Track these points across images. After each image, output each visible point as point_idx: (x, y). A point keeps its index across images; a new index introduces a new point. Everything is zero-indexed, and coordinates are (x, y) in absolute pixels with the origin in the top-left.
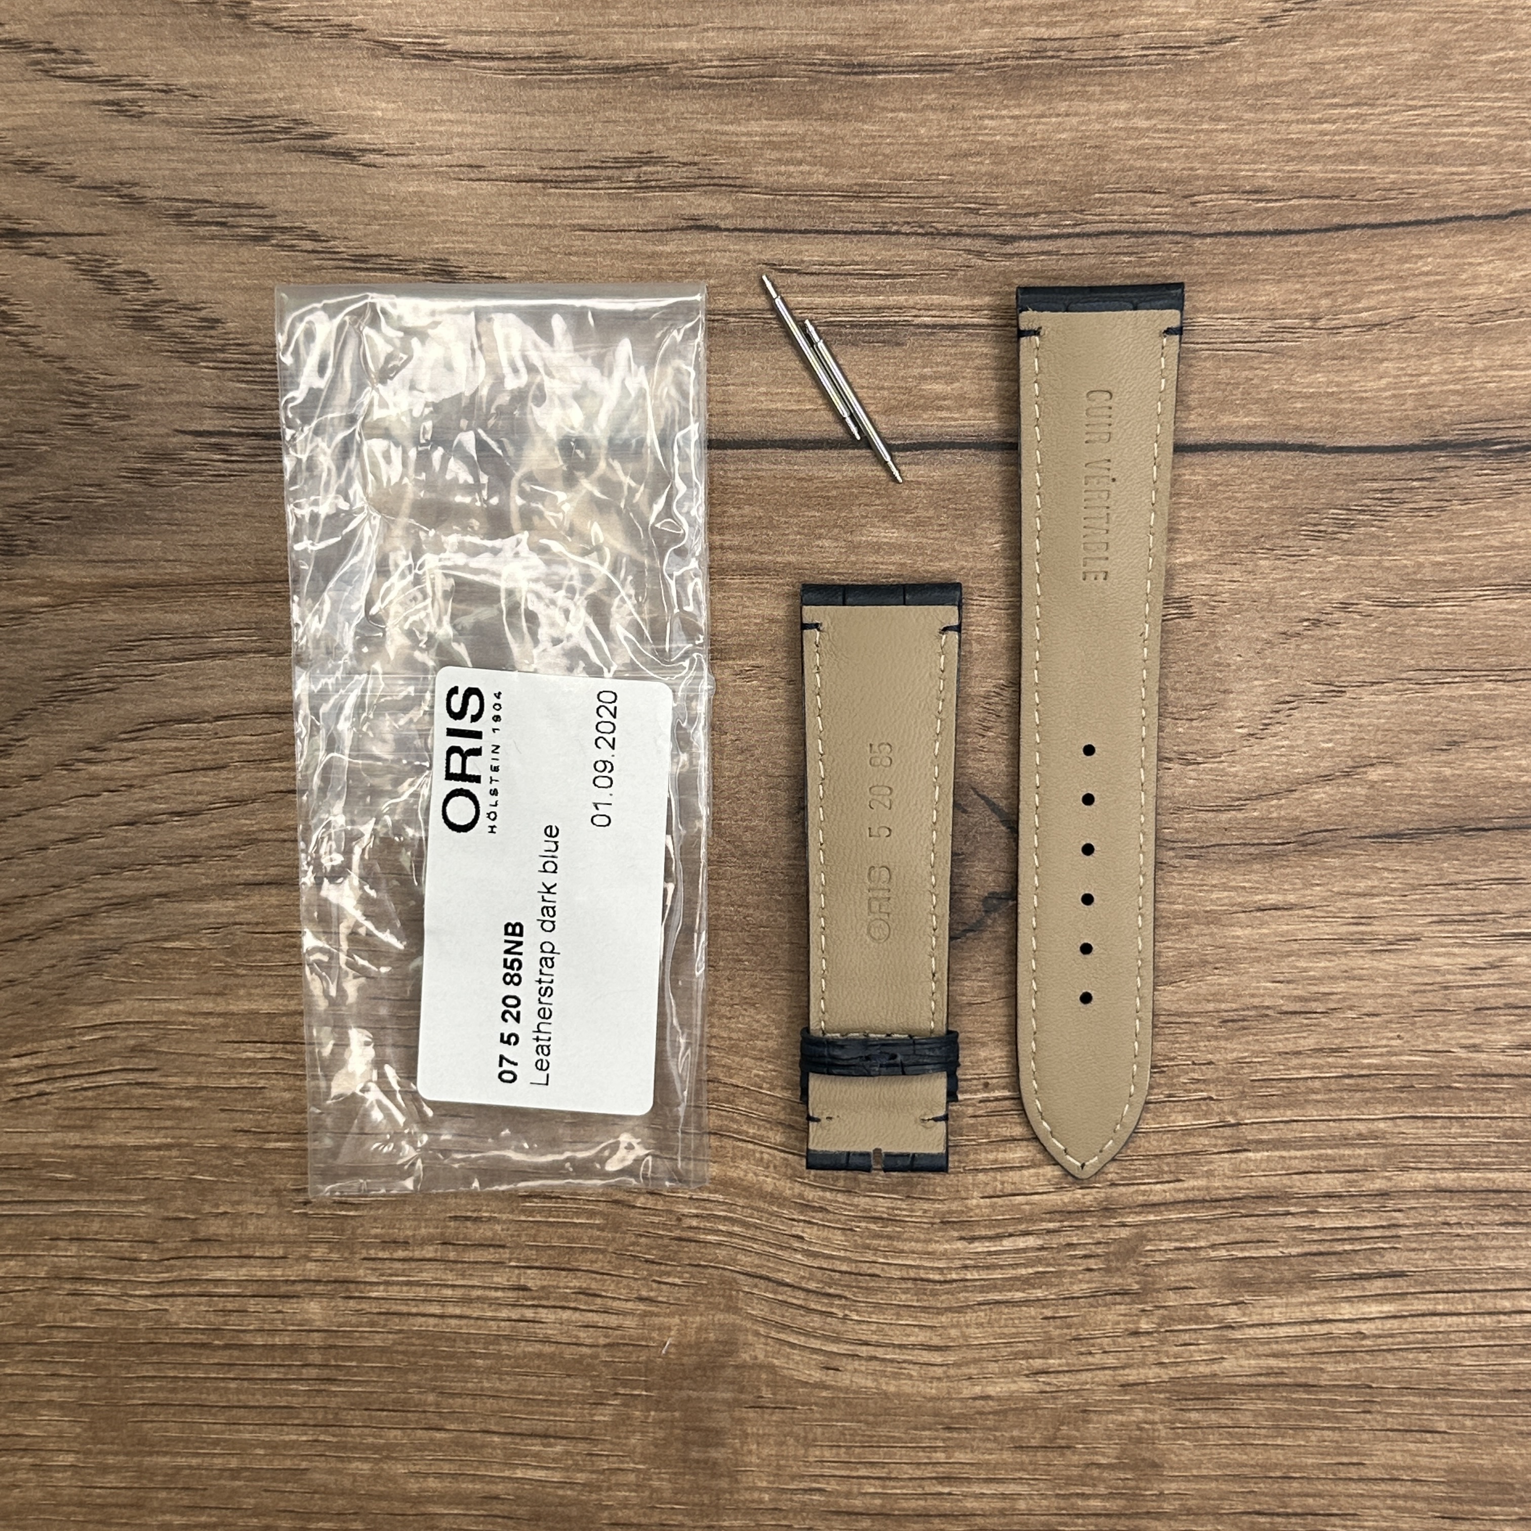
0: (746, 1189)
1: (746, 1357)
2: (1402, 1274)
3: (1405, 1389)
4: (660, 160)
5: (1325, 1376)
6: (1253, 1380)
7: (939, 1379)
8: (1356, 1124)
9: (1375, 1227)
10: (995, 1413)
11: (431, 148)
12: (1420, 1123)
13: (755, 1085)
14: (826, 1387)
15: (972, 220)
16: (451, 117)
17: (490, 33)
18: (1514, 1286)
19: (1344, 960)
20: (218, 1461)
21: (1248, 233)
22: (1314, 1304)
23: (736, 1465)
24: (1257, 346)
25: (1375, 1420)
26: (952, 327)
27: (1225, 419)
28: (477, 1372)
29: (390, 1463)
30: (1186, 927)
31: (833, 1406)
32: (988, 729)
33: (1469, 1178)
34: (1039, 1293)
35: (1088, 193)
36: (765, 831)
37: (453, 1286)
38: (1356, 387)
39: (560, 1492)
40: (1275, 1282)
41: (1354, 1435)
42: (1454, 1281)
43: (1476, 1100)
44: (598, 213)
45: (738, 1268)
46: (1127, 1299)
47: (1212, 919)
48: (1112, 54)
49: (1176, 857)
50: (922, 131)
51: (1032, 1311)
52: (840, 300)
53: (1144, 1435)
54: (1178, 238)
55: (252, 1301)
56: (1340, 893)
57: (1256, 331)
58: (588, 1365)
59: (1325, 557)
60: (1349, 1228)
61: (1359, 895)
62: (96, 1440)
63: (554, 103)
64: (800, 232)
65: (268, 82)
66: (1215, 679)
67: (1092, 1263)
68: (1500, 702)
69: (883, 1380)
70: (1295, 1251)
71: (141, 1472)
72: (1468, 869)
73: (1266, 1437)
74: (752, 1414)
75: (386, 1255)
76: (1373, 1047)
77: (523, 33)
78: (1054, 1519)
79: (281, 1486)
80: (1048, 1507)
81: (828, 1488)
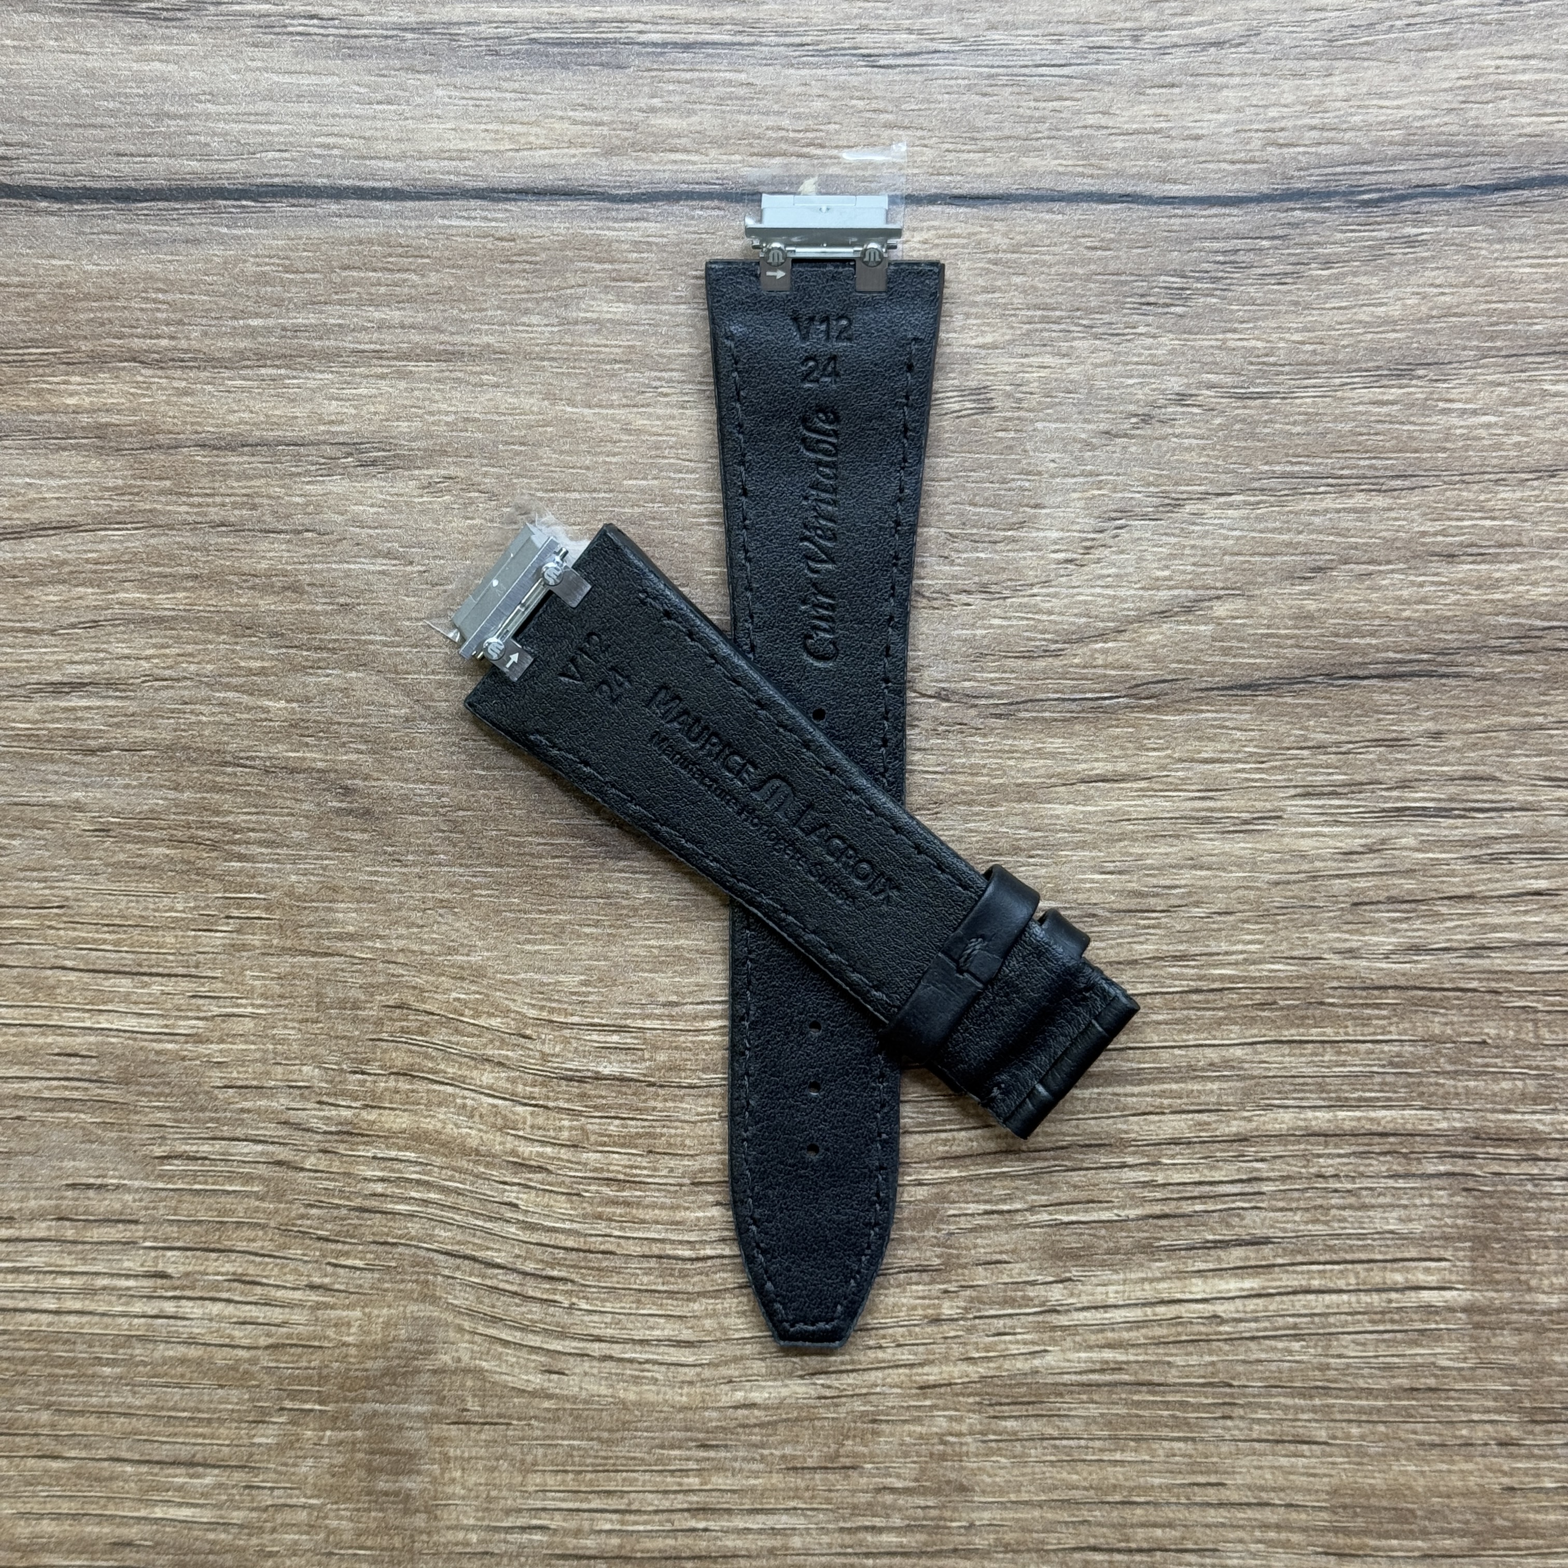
0: (443, 1145)
2: (1266, 1241)
3: (1273, 1386)
5: (1174, 1371)
6: (1084, 1378)
7: (691, 1383)
8: (1208, 1051)
9: (1232, 1182)
10: (761, 1425)
12: (1286, 1049)
13: (455, 1011)
14: (549, 1397)
18: (1407, 1255)
19: (1188, 844)
22: (1159, 1280)
23: (435, 1498)
24: (1066, 71)
25: (1236, 1428)
26: (687, 47)
27: (1029, 162)
28: (104, 1383)
31: (559, 1419)
33: (1346, 1118)
37: (72, 1274)
39: (211, 1536)
40: (1108, 1252)
41: (1212, 1448)
42: (1331, 1249)
43: (1355, 1018)
45: (435, 1246)
46: (924, 1275)
47: (1026, 793)
53: (949, 1450)
56: (1181, 760)
57: (1063, 51)
58: (246, 1372)
59: (1154, 337)
60: (1200, 1183)
61: (1206, 761)
68: (1374, 517)
70: (1133, 1213)
72: (1338, 728)
73: (1102, 1450)
74: (454, 1431)
76: (1226, 953)
80: (830, 1545)
81: (553, 1525)
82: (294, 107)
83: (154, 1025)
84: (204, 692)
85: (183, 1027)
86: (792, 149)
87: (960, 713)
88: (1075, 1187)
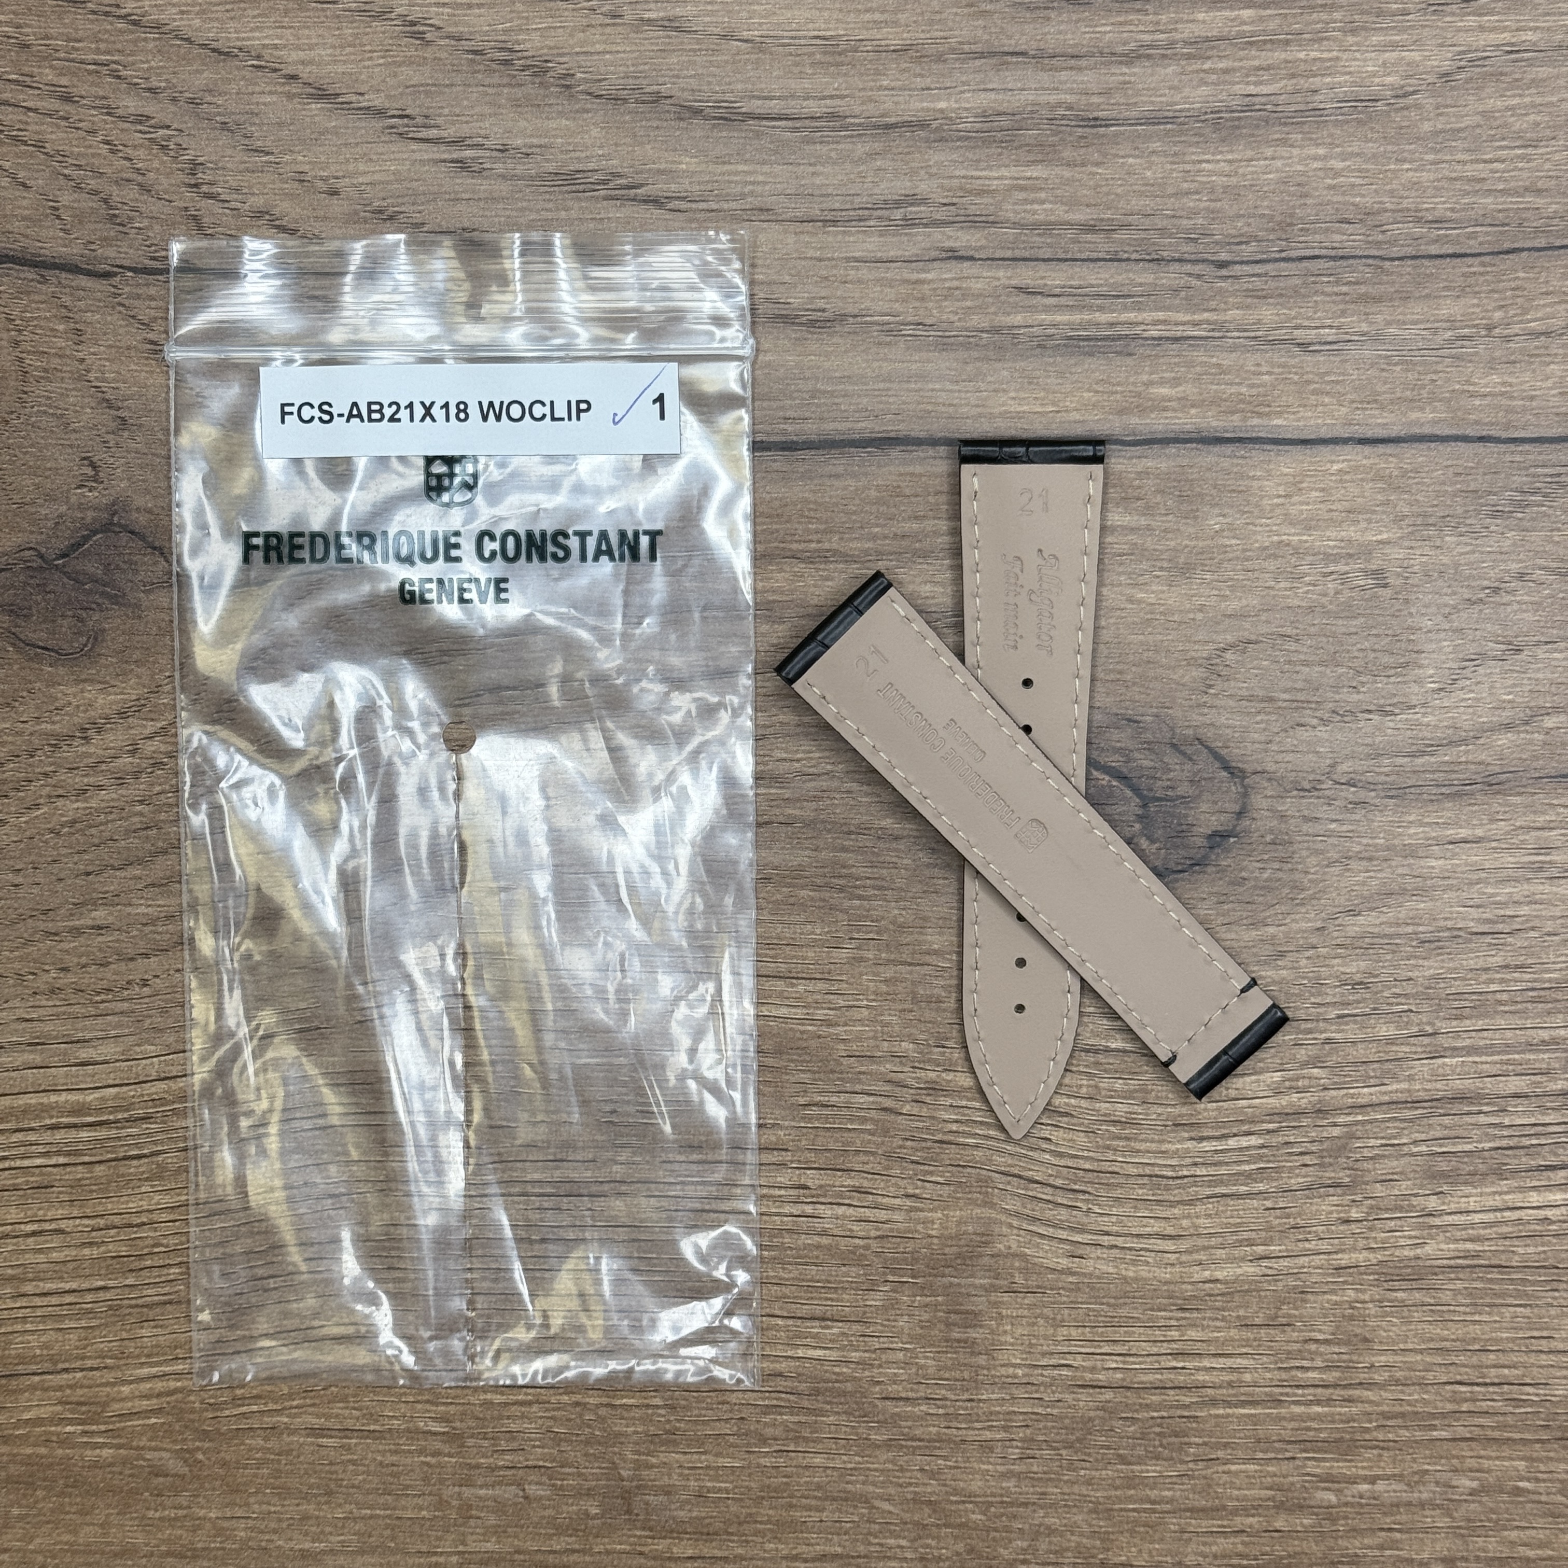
1: (1001, 1246)
4: (924, 201)
5: (1516, 1258)
6: (1452, 1262)
7: (1172, 1265)
9: (1558, 1124)
10: (1222, 1295)
11: (728, 195)
14: (1073, 1274)
15: (1190, 248)
16: (746, 168)
17: (779, 98)
19: (1526, 886)
21: (1431, 257)
22: (1506, 1193)
23: (993, 1344)
24: (1440, 353)
26: (1176, 340)
27: (1414, 415)
30: (1387, 860)
32: (1210, 686)
34: (1261, 1187)
35: (1291, 225)
38: (1526, 386)
40: (1470, 1174)
41: (1543, 1311)
44: (870, 247)
45: (993, 1168)
46: (1339, 1190)
47: (1410, 852)
48: (1311, 106)
49: (1377, 797)
50: (1149, 174)
51: (1255, 1203)
52: (1077, 318)
53: (1356, 1313)
54: (1370, 261)
55: (565, 1199)
56: (1521, 827)
57: (1439, 339)
58: (861, 1255)
59: (1503, 533)
60: (1535, 1125)
61: (1538, 829)
63: (833, 154)
64: (1044, 260)
65: (590, 143)
66: (1409, 641)
67: (1307, 1159)
69: (1123, 1266)
70: (1488, 1145)
73: (1465, 1313)
74: (1006, 1298)
75: (683, 1158)
76: (1554, 963)
77: (806, 99)
78: (1276, 1390)
80: (1271, 1380)
81: (1075, 1364)
82: (905, 386)
83: (799, 1013)
84: (835, 784)
85: (820, 1014)
86: (1250, 408)
87: (1362, 795)
88: (1446, 1127)
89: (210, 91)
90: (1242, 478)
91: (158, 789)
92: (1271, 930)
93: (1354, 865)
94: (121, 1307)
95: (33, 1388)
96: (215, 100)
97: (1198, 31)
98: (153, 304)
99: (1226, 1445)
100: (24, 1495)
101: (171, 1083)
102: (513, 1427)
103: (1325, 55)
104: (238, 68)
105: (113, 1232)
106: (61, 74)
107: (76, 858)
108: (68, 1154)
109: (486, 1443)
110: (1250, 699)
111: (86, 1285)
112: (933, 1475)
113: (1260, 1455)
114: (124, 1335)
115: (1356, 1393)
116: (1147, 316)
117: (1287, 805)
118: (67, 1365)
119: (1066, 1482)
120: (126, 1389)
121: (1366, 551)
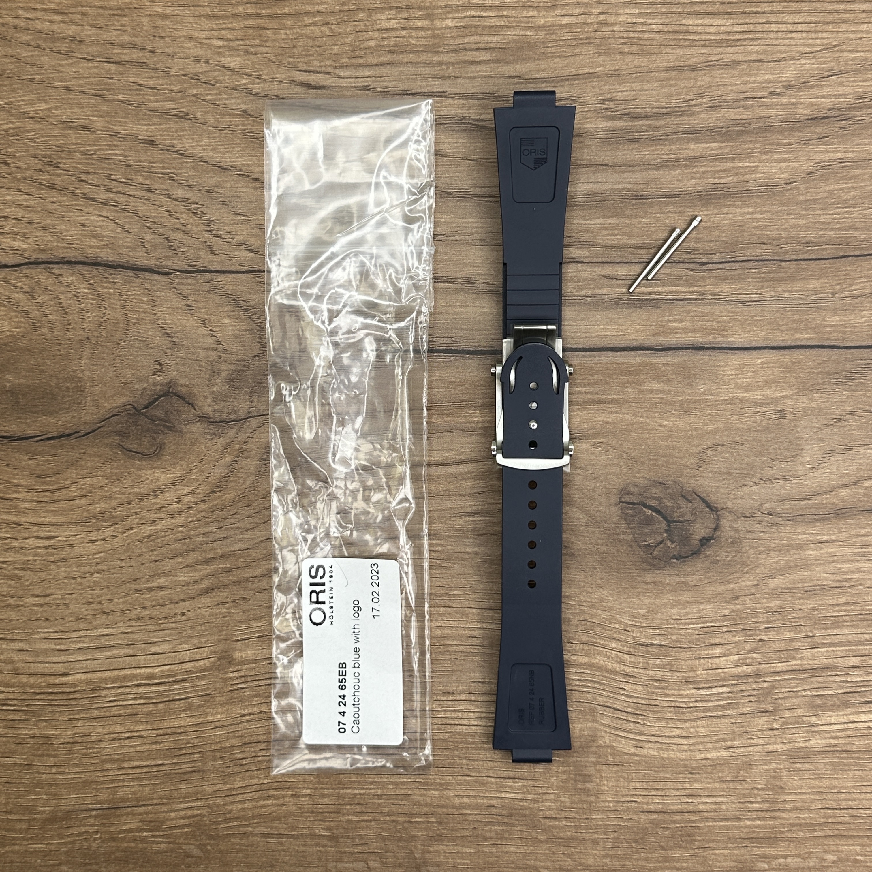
1: (601, 742)
11: (464, 233)
15: (689, 256)
17: (489, 187)
20: (373, 791)
21: (804, 260)
29: (447, 791)
30: (788, 551)
32: (700, 467)
34: (729, 712)
35: (737, 245)
36: (605, 512)
38: (852, 322)
48: (745, 189)
50: (667, 221)
51: (726, 721)
54: (775, 262)
62: (320, 783)
64: (617, 263)
66: (797, 445)
67: (752, 699)
69: (661, 752)
71: (339, 797)
75: (444, 698)
78: (738, 813)
79: (400, 802)
89: (217, 186)
90: (714, 366)
91: (190, 519)
92: (732, 585)
93: (772, 554)
94: (170, 774)
95: (128, 814)
96: (219, 191)
97: (691, 153)
98: (189, 287)
99: (713, 841)
100: (124, 867)
101: (195, 663)
102: (362, 833)
103: (752, 164)
104: (231, 175)
105: (167, 737)
106: (146, 179)
107: (151, 553)
108: (146, 698)
109: (349, 841)
110: (721, 473)
111: (153, 763)
112: (569, 856)
113: (730, 845)
114: (172, 788)
115: (777, 814)
116: (667, 289)
117: (738, 525)
118: (144, 803)
119: (635, 859)
120: (173, 815)
121: (776, 401)
